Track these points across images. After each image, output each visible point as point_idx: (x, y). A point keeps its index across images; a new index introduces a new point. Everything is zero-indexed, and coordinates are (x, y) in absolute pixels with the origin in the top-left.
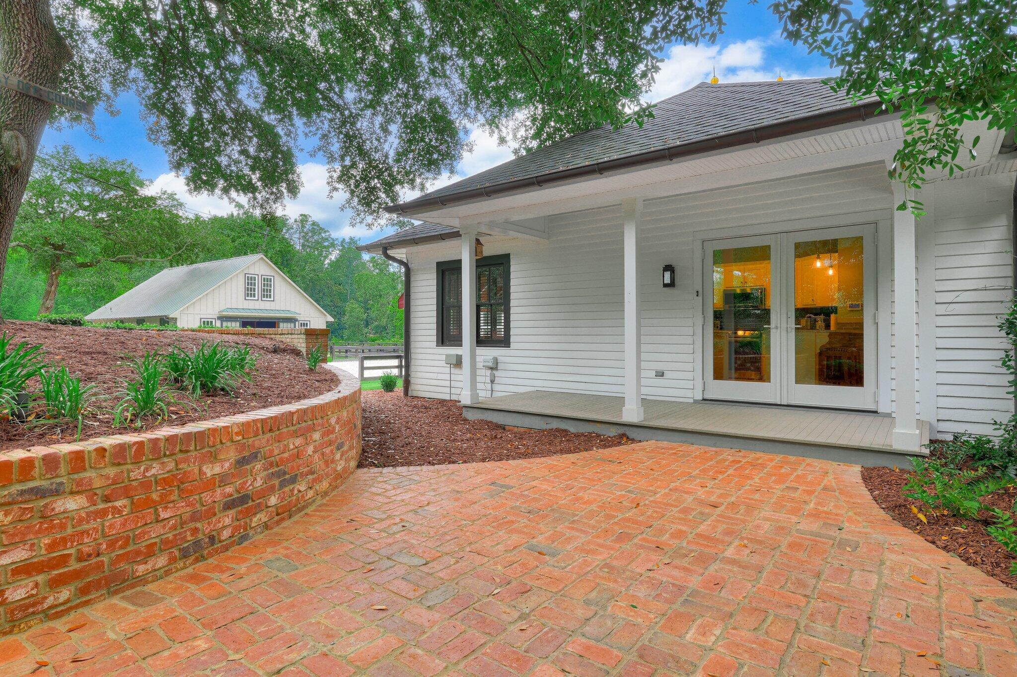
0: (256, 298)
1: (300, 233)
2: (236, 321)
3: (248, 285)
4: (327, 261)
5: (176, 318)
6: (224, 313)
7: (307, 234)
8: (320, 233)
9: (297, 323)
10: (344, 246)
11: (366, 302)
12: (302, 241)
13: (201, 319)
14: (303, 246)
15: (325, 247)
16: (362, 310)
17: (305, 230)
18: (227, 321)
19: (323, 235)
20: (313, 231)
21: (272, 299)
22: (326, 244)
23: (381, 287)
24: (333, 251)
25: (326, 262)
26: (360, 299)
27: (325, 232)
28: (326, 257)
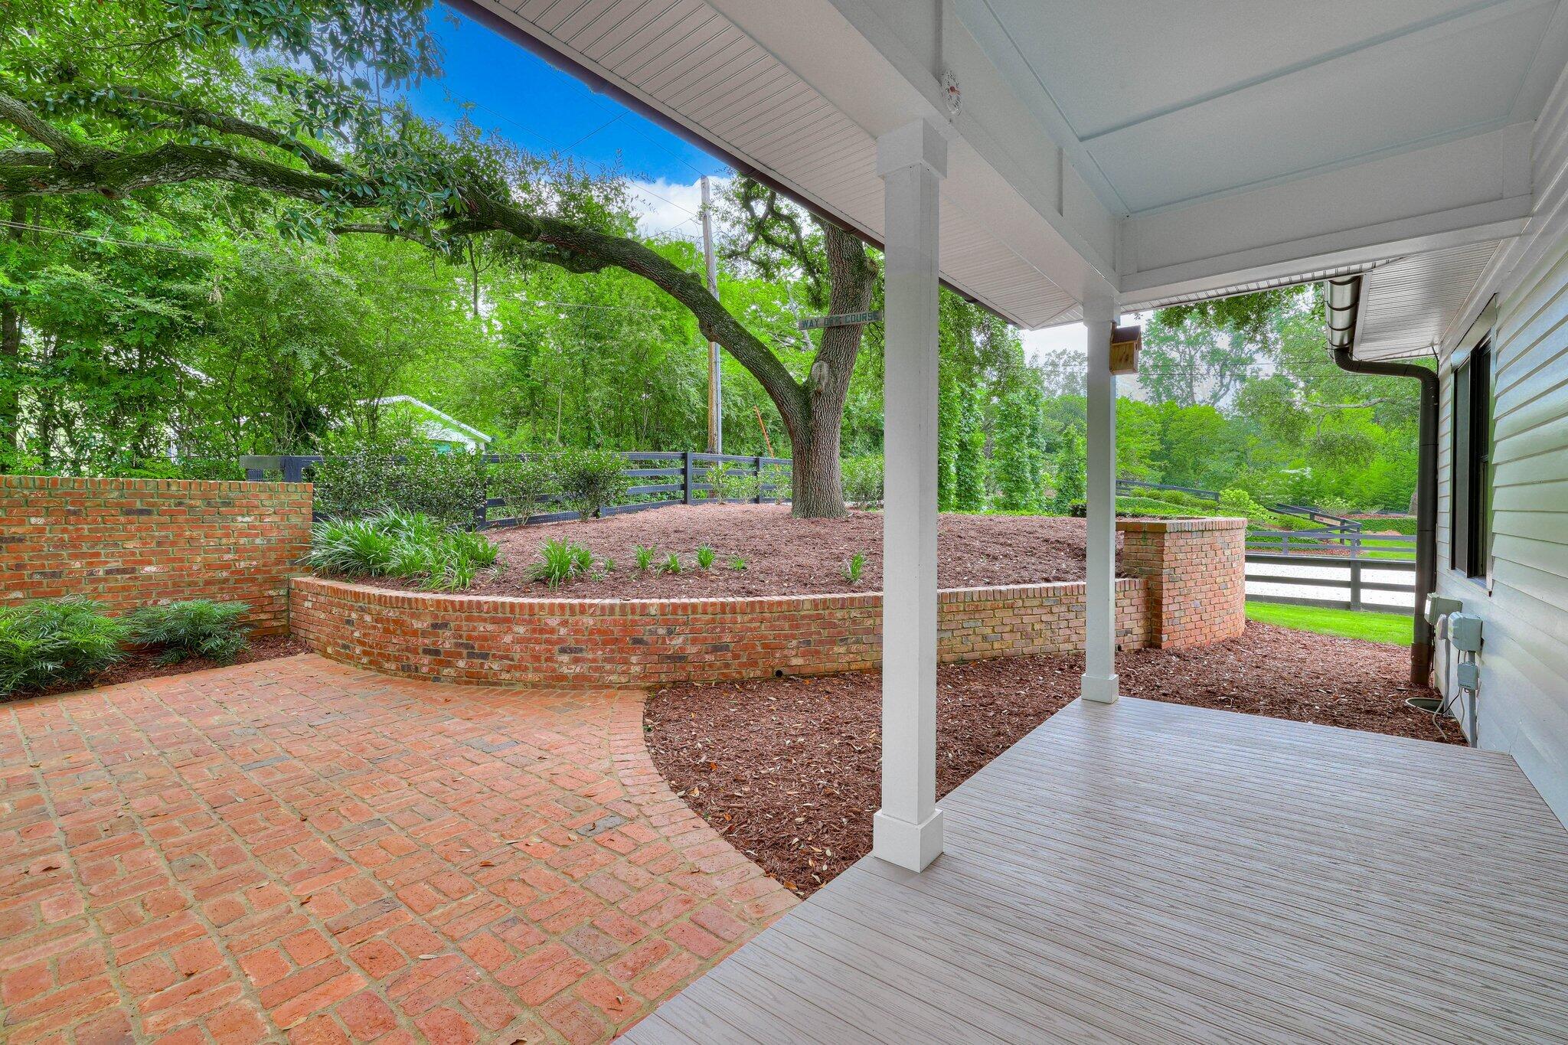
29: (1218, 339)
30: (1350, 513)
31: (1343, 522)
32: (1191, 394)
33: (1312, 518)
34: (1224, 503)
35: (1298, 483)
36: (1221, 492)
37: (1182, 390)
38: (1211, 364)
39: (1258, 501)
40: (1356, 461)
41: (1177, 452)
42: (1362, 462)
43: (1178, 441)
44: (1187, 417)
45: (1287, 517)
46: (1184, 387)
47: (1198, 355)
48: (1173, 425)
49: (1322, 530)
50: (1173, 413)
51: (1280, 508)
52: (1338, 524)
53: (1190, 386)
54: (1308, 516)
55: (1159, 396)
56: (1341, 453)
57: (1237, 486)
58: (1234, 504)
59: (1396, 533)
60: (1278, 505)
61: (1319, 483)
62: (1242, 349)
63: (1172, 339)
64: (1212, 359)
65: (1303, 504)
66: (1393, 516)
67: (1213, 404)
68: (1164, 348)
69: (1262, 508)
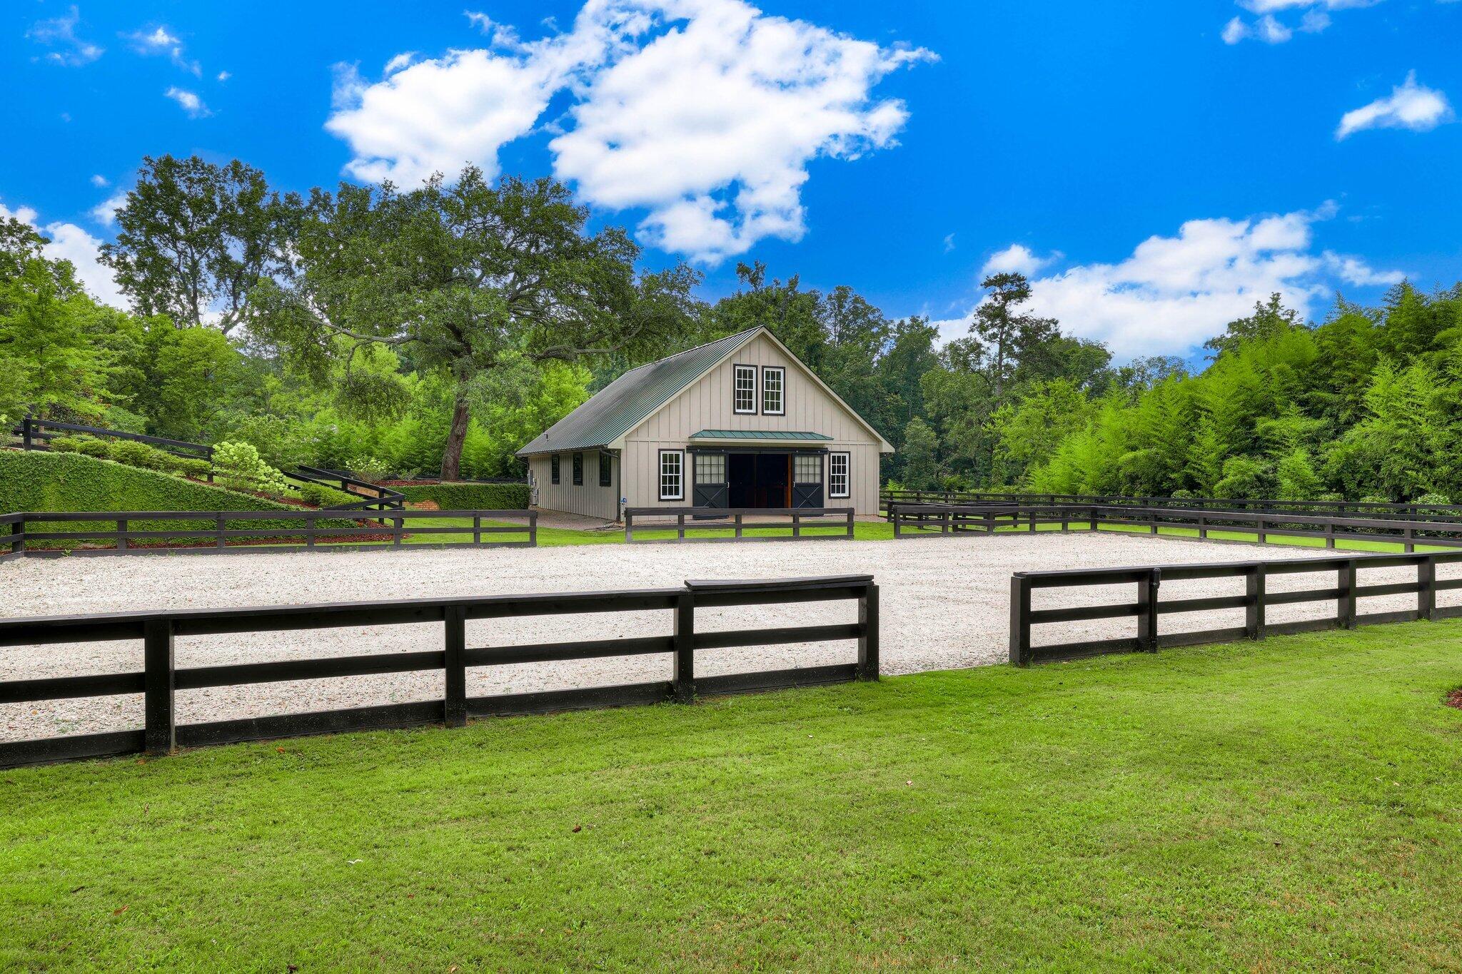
0: (753, 411)
1: (836, 316)
2: (718, 454)
3: (739, 386)
4: (877, 357)
5: (619, 451)
6: (697, 440)
7: (845, 317)
8: (866, 315)
9: (826, 457)
10: (902, 333)
11: (939, 419)
12: (838, 328)
13: (660, 450)
14: (841, 336)
15: (873, 335)
16: (933, 434)
17: (844, 311)
18: (703, 454)
19: (871, 317)
20: (856, 313)
21: (781, 412)
22: (875, 330)
23: (966, 394)
24: (885, 340)
25: (875, 359)
26: (930, 415)
27: (873, 312)
28: (875, 351)
29: (231, 245)
30: (385, 479)
31: (382, 492)
32: (195, 314)
33: (344, 488)
34: (221, 465)
35: (325, 441)
36: (216, 447)
37: (182, 306)
38: (221, 278)
39: (271, 461)
40: (389, 413)
41: (172, 390)
42: (395, 414)
43: (174, 373)
44: (185, 341)
45: (314, 487)
46: (185, 301)
47: (204, 261)
48: (165, 350)
49: (358, 505)
50: (166, 332)
51: (304, 473)
52: (375, 494)
53: (193, 301)
54: (338, 484)
55: (148, 308)
56: (373, 401)
57: (239, 437)
58: (235, 466)
59: (434, 507)
60: (301, 468)
61: (348, 440)
62: (260, 266)
63: (167, 230)
64: (222, 270)
65: (331, 466)
66: (429, 484)
67: (224, 332)
68: (155, 240)
69: (278, 474)
